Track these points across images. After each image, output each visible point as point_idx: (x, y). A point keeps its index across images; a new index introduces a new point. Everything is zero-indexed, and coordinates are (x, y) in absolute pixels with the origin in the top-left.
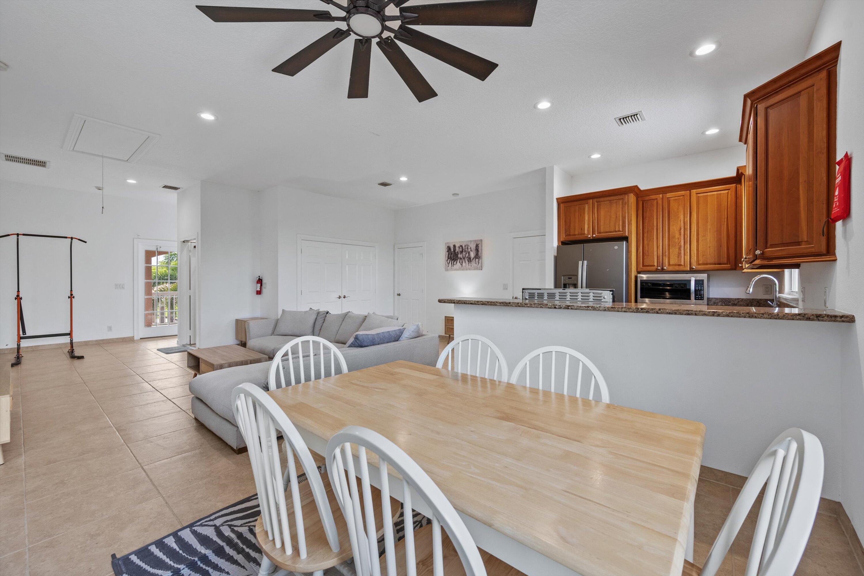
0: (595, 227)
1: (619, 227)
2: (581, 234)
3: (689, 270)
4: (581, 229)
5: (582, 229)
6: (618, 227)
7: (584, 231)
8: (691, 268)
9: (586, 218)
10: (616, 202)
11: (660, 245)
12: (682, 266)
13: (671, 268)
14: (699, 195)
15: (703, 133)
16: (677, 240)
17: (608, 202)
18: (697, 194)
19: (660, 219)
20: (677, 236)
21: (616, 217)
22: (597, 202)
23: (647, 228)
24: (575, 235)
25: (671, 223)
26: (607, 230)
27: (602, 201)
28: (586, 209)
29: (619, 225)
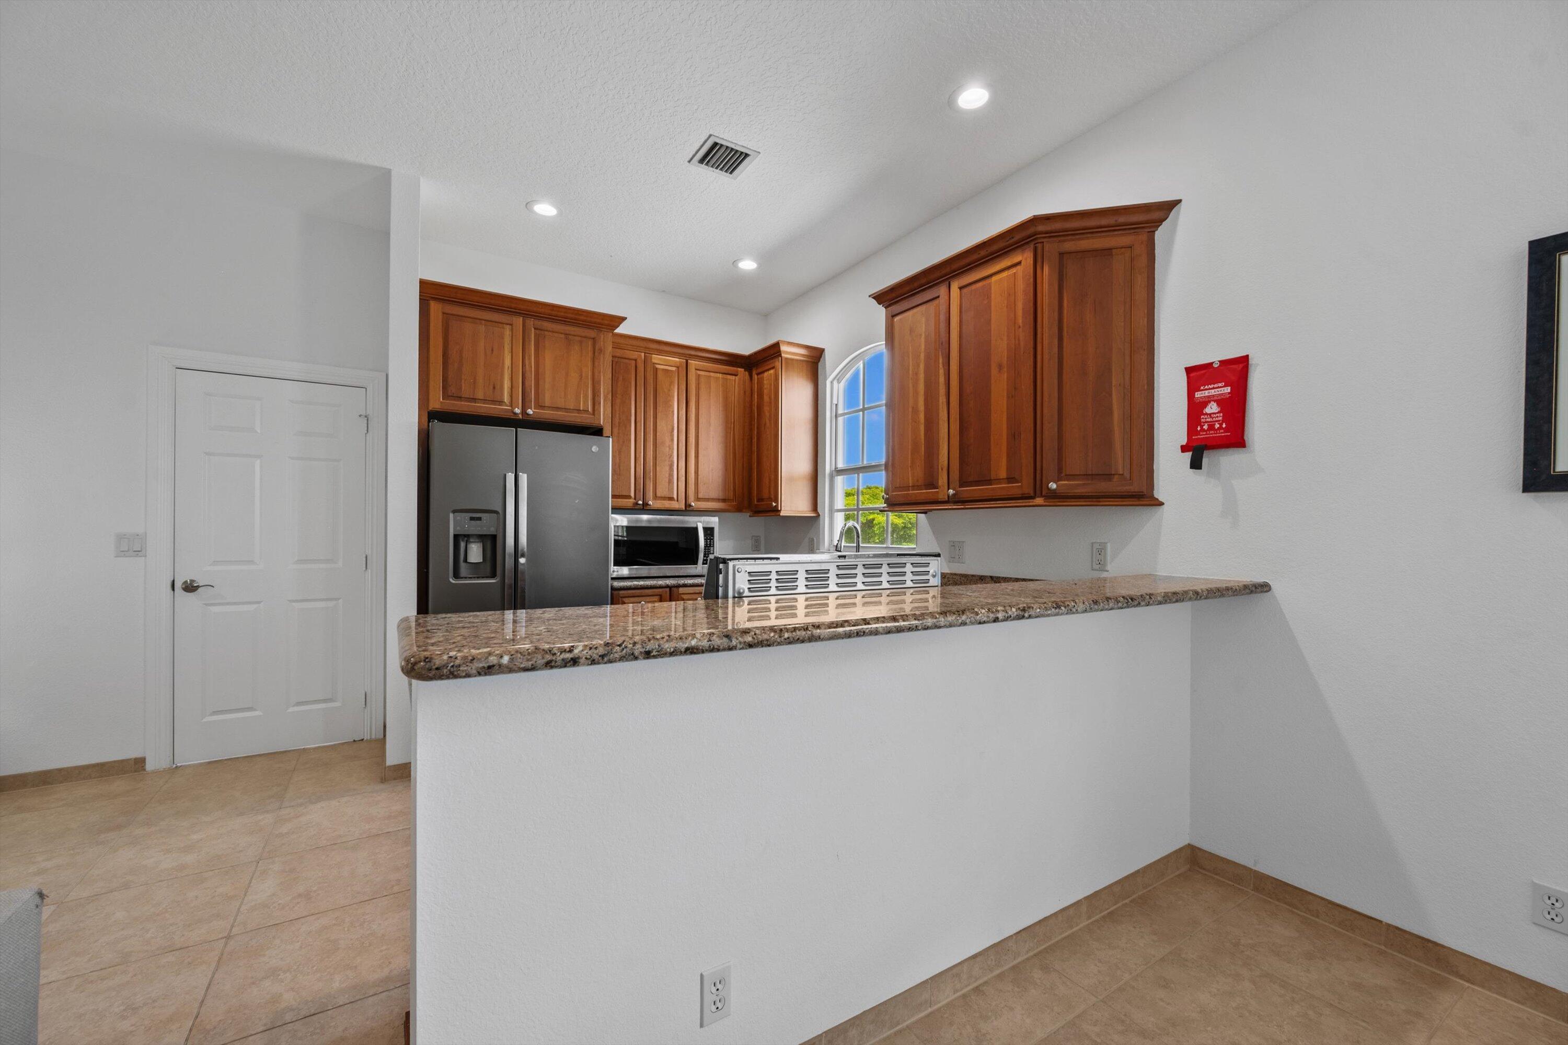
0: (531, 391)
1: (586, 402)
2: (494, 402)
3: (684, 509)
4: (492, 387)
5: (496, 387)
6: (584, 403)
7: (502, 394)
8: (687, 505)
9: (508, 362)
10: (581, 342)
11: (640, 456)
12: (674, 500)
13: (658, 504)
14: (699, 372)
15: (735, 263)
16: (668, 449)
17: (563, 336)
18: (696, 369)
19: (641, 402)
20: (668, 443)
21: (581, 376)
22: (535, 329)
23: (618, 415)
24: (474, 400)
25: (659, 415)
26: (560, 403)
27: (549, 331)
28: (507, 340)
29: (586, 396)
